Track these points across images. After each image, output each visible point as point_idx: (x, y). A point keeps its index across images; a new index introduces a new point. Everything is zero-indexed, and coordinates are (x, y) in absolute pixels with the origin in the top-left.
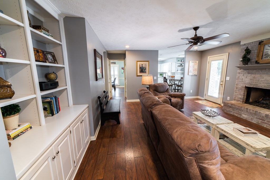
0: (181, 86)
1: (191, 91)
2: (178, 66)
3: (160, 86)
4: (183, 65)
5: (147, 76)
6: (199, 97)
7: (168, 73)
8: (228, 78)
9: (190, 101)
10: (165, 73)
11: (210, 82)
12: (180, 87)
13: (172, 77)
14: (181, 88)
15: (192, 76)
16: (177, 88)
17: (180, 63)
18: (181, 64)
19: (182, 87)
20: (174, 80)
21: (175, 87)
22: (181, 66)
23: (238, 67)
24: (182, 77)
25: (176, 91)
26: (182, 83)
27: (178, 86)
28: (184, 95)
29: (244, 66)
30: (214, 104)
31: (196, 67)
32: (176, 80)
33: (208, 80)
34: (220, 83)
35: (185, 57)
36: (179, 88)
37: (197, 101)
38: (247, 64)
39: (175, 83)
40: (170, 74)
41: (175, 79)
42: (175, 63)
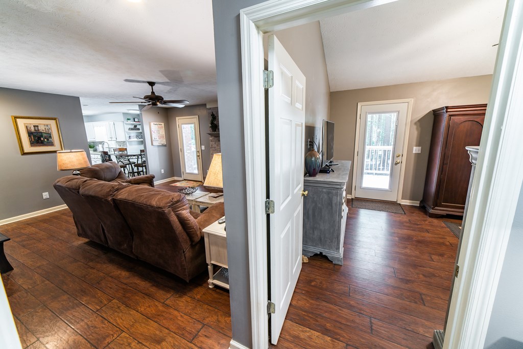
0: (144, 164)
1: (163, 170)
2: (129, 130)
3: (102, 169)
4: (138, 127)
5: (71, 152)
6: (176, 178)
7: (109, 142)
8: (203, 148)
9: (164, 186)
10: (102, 143)
11: (185, 154)
12: (142, 167)
13: (121, 150)
14: (144, 168)
15: (158, 146)
16: (135, 169)
17: (132, 124)
18: (135, 126)
19: (145, 166)
20: (128, 156)
21: (133, 169)
22: (136, 130)
23: (209, 134)
24: (143, 149)
25: (136, 174)
26: (144, 159)
27: (138, 166)
28: (153, 177)
29: (213, 133)
30: (195, 183)
31: (163, 132)
32: (131, 156)
33: (182, 150)
34: (197, 154)
35: (141, 114)
36: (140, 169)
37: (173, 185)
38: (216, 131)
39: (131, 160)
40: (114, 145)
41: (128, 154)
42: (122, 123)
